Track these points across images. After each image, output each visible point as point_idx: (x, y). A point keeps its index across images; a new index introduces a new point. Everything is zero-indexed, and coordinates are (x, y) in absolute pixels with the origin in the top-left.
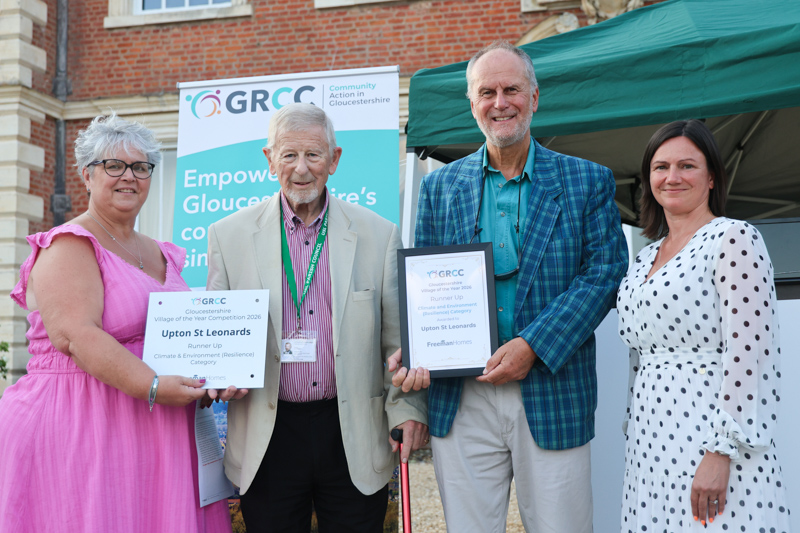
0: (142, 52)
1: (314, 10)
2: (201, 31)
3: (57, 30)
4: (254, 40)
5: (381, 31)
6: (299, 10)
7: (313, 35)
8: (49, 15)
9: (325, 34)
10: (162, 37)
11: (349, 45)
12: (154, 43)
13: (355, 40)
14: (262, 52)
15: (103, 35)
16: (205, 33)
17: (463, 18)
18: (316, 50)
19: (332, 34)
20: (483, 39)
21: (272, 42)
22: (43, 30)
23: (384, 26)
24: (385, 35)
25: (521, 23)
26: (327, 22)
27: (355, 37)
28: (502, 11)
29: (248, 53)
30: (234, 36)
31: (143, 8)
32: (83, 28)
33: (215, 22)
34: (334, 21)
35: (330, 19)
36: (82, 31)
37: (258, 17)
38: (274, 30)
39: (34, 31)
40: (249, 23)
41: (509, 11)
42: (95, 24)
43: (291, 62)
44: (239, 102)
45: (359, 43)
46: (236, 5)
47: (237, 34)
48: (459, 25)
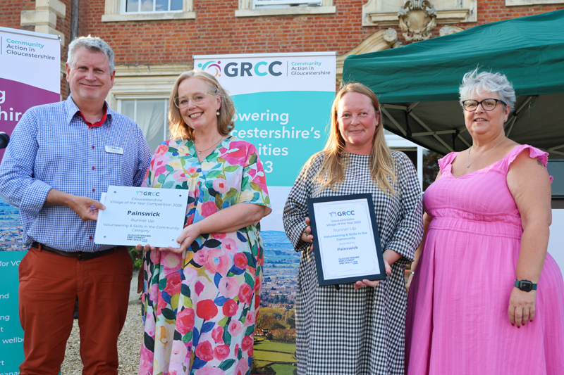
0: (126, 38)
1: (234, 18)
2: (163, 27)
3: (71, 22)
4: (197, 35)
5: (276, 33)
6: (225, 17)
7: (234, 33)
8: (67, 12)
9: (241, 33)
10: (138, 29)
11: (255, 40)
12: (133, 33)
13: (259, 38)
14: (202, 42)
15: (101, 26)
16: (165, 28)
17: (327, 28)
18: (234, 43)
19: (245, 33)
20: (338, 41)
21: (208, 36)
22: (63, 21)
23: (277, 30)
24: (278, 36)
25: (361, 33)
26: (242, 25)
27: (260, 36)
28: (350, 25)
29: (192, 42)
30: (184, 31)
31: (126, 11)
32: (88, 21)
33: (172, 22)
34: (246, 25)
35: (244, 24)
36: (87, 23)
37: (199, 20)
38: (209, 28)
39: (57, 21)
40: (194, 23)
41: (354, 25)
42: (96, 19)
43: (219, 49)
44: (233, 70)
45: (262, 40)
46: (186, 12)
47: (186, 30)
48: (324, 32)
